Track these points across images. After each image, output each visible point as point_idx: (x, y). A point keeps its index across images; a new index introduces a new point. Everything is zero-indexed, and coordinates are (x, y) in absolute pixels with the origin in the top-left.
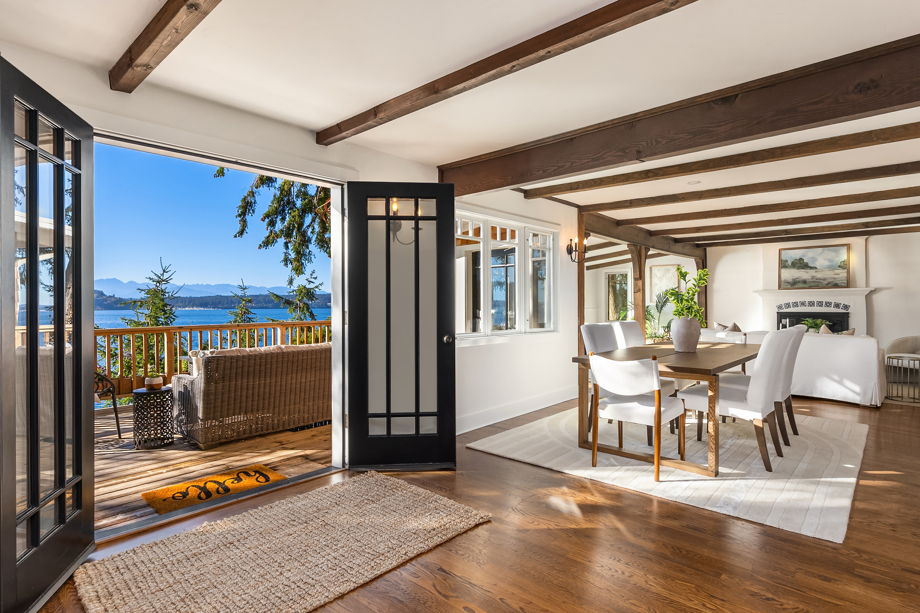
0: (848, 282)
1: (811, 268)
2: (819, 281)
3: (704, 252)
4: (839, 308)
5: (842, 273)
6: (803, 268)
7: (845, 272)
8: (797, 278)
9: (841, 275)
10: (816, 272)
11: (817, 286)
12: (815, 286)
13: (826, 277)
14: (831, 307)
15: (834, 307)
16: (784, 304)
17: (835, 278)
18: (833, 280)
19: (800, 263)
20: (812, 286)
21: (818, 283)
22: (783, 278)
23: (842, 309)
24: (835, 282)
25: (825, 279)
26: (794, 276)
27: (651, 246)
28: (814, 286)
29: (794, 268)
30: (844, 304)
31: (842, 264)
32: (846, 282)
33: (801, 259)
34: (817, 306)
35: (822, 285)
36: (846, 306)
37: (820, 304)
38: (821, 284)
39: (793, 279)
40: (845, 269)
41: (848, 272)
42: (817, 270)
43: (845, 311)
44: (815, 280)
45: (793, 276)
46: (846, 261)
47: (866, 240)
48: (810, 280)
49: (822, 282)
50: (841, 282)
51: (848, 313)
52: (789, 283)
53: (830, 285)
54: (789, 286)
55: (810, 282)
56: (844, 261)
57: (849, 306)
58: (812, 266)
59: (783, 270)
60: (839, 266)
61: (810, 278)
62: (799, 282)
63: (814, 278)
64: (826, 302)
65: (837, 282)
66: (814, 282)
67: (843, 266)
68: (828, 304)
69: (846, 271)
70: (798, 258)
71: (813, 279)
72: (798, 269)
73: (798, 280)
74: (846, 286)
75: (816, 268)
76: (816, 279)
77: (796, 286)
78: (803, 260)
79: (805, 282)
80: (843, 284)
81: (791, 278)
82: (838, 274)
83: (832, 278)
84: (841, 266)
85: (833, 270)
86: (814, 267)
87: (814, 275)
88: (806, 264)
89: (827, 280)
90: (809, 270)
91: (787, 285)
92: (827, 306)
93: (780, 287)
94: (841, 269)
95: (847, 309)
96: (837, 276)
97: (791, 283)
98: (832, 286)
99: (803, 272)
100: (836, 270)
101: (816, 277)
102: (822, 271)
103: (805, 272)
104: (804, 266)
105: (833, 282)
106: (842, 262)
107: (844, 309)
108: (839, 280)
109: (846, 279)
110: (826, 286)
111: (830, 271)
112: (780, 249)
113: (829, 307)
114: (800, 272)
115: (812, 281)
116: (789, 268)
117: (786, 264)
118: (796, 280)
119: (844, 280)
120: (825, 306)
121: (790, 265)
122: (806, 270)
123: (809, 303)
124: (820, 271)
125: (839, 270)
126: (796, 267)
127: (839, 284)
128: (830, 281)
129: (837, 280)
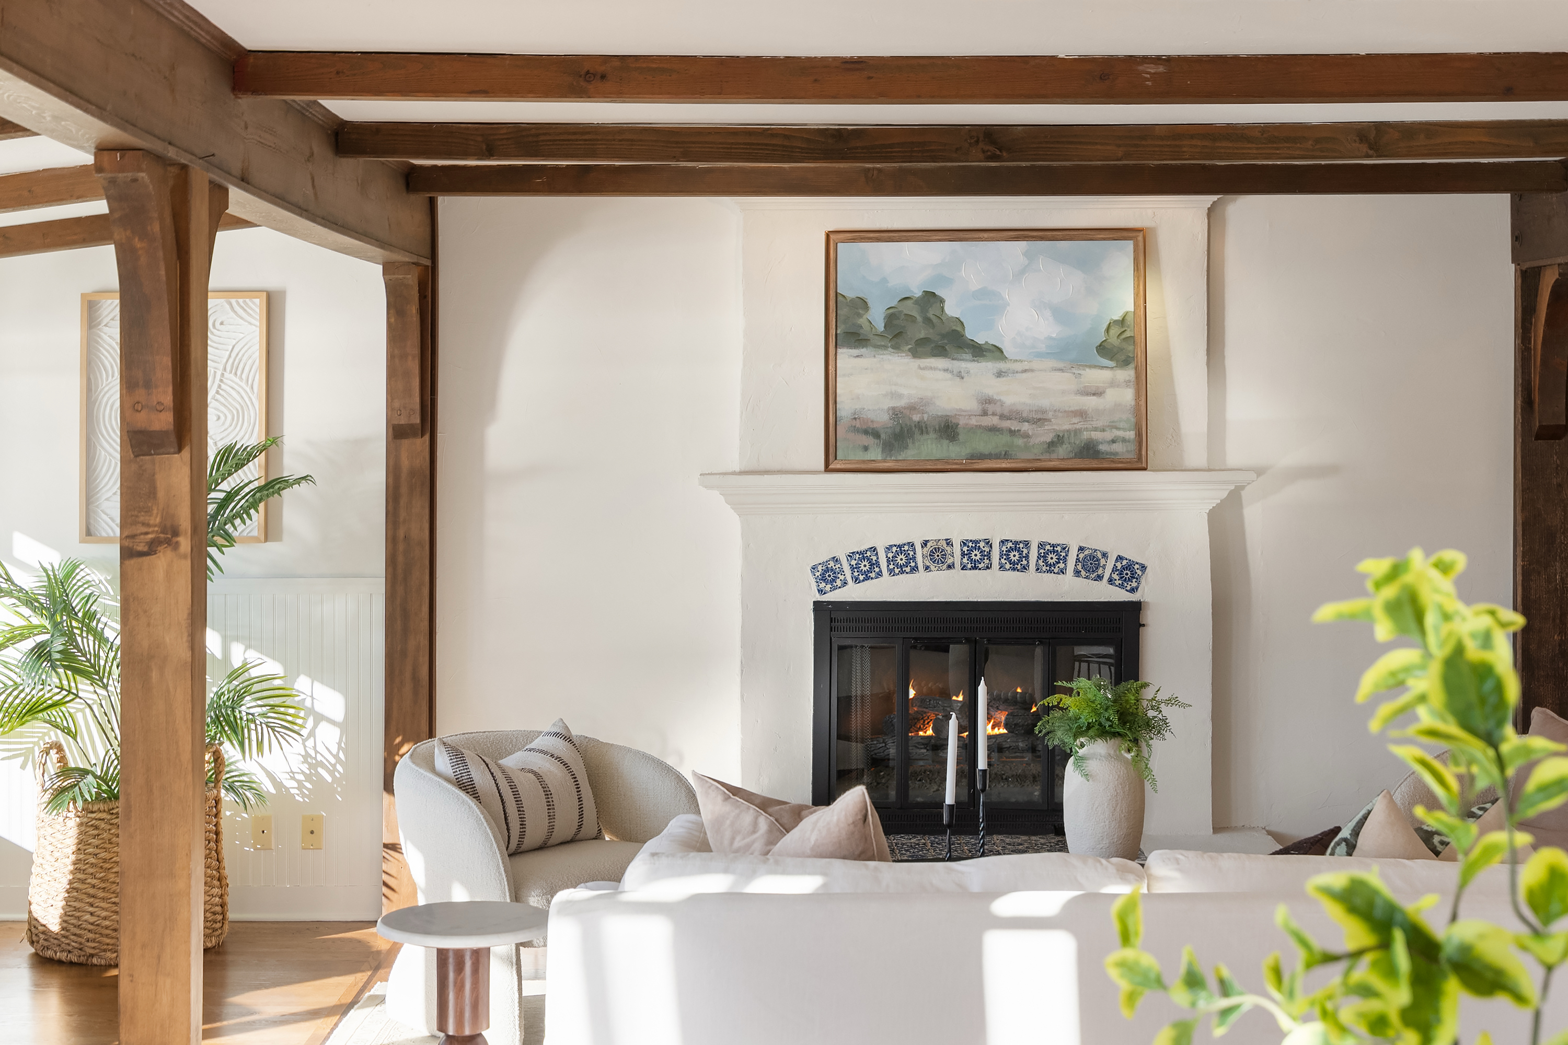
0: (1139, 434)
1: (979, 351)
2: (1014, 426)
3: (428, 221)
4: (1100, 578)
5: (1113, 384)
6: (940, 351)
7: (1127, 382)
8: (912, 408)
9: (1111, 398)
10: (1000, 374)
11: (1006, 456)
12: (997, 457)
13: (1045, 403)
14: (1062, 572)
15: (1077, 573)
16: (850, 556)
17: (1082, 414)
18: (1074, 423)
19: (928, 321)
20: (982, 457)
21: (1005, 439)
22: (846, 406)
23: (1111, 581)
24: (1086, 435)
25: (1039, 420)
26: (900, 396)
27: (237, 171)
28: (989, 457)
29: (897, 347)
30: (1120, 558)
31: (1114, 340)
32: (1131, 435)
33: (931, 298)
34: (1002, 567)
35: (1027, 450)
36: (1130, 566)
37: (1015, 556)
38: (1020, 442)
39: (896, 413)
40: (1125, 363)
41: (1141, 384)
42: (1002, 365)
43: (1119, 595)
44: (994, 421)
45: (894, 395)
46: (1130, 319)
47: (1211, 211)
48: (974, 421)
49: (1026, 436)
50: (1109, 435)
51: (1137, 607)
52: (876, 434)
53: (1062, 451)
54: (875, 454)
55: (973, 430)
56: (1122, 322)
57: (1143, 568)
58: (980, 340)
59: (846, 358)
60: (1103, 349)
61: (972, 405)
62: (922, 428)
63: (991, 409)
64: (1041, 545)
65: (1096, 435)
66: (993, 430)
67: (1121, 350)
68: (1052, 559)
69: (1127, 374)
70: (918, 294)
71: (985, 413)
72: (915, 354)
73: (916, 418)
74: (1132, 456)
75: (995, 352)
76: (1002, 417)
77: (910, 454)
78: (942, 301)
79: (950, 431)
80: (1118, 448)
81: (886, 407)
82: (1098, 393)
83: (1072, 412)
84: (1107, 348)
85: (1072, 367)
86: (991, 348)
87: (990, 394)
88: (954, 328)
89: (1049, 420)
90: (967, 360)
91: (866, 448)
92: (1048, 568)
93: (836, 459)
94: (1111, 364)
95: (1134, 584)
96: (1091, 402)
97: (883, 436)
98: (1072, 455)
99: (942, 372)
100: (1087, 370)
101: (998, 403)
102: (1025, 371)
103: (949, 376)
104: (943, 336)
105: (1077, 432)
106: (1113, 328)
107: (1119, 584)
108: (1099, 424)
109: (1133, 420)
110: (1046, 456)
111: (1061, 370)
112: (832, 236)
113: (1058, 573)
114: (928, 374)
115: (980, 427)
116: (877, 347)
117: (862, 321)
118: (910, 419)
119: (1121, 427)
120: (1038, 569)
121: (880, 326)
122: (953, 359)
123: (965, 549)
124: (1017, 372)
125: (1103, 367)
126: (907, 344)
127: (1103, 448)
128: (1064, 431)
129: (1095, 422)
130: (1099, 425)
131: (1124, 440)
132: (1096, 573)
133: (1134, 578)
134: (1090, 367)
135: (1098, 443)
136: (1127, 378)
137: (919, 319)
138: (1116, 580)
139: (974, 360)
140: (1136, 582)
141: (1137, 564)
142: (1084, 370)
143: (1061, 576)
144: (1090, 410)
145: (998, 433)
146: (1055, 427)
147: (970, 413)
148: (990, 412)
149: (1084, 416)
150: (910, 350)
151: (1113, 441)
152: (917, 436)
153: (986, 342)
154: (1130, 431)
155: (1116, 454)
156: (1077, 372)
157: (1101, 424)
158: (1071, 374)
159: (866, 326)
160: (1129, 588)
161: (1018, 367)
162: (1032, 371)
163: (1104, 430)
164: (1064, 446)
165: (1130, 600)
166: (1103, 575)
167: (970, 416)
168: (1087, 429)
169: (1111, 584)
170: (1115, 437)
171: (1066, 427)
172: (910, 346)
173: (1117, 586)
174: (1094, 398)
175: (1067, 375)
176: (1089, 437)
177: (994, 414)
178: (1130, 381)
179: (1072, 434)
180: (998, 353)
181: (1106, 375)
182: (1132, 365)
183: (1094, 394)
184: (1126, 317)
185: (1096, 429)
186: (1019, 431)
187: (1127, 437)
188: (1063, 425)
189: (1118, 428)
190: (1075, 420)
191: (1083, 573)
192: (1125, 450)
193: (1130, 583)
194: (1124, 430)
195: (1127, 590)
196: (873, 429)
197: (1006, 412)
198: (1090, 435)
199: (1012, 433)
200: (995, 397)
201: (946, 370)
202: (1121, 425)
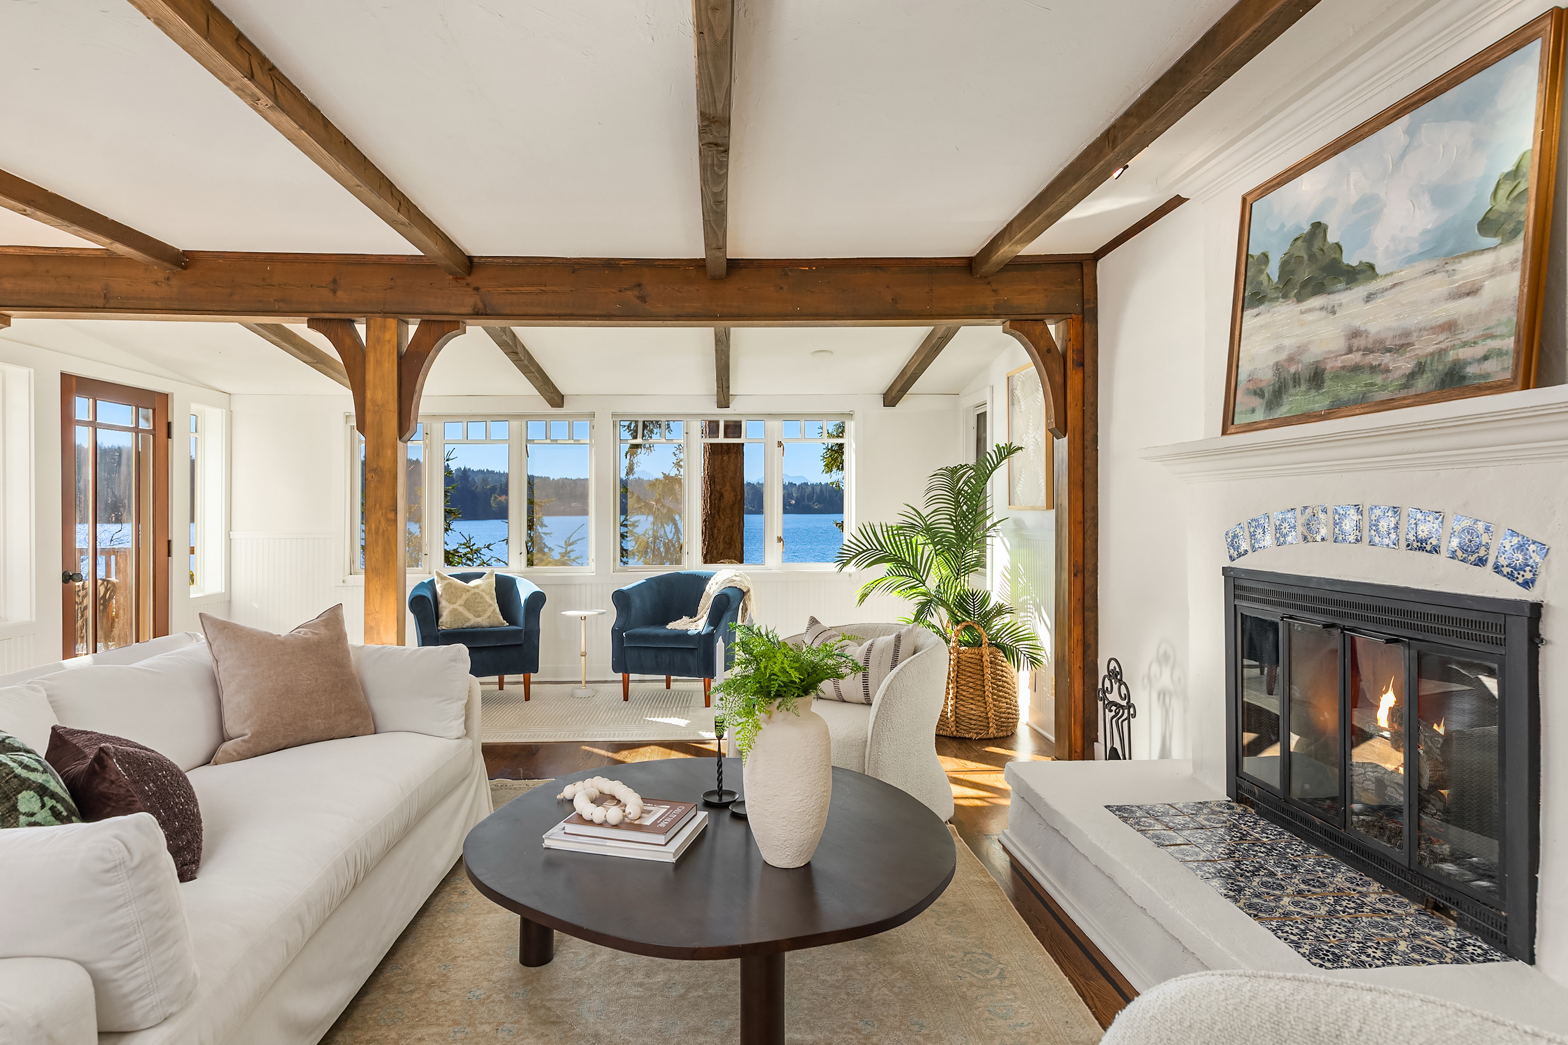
1: (1352, 276)
2: (1375, 359)
4: (1480, 561)
5: (1494, 272)
6: (1320, 288)
7: (1513, 263)
8: (1291, 359)
9: (1490, 289)
10: (1369, 298)
11: (1364, 399)
12: (1358, 399)
13: (1413, 321)
14: (1436, 550)
15: (1454, 554)
16: (1249, 524)
17: (1450, 327)
18: (1442, 340)
19: (1313, 257)
20: (1342, 404)
21: (1366, 378)
22: (1243, 368)
23: (1500, 568)
24: (1452, 356)
26: (1283, 348)
28: (1346, 403)
29: (1285, 296)
30: (1513, 533)
31: (1503, 205)
32: (1510, 343)
33: (1318, 228)
35: (1384, 387)
36: (1528, 545)
37: (1384, 527)
38: (1378, 379)
39: (1278, 367)
40: (1514, 233)
42: (1373, 286)
43: (1510, 591)
44: (1355, 358)
45: (1278, 349)
46: (1527, 162)
48: (1339, 364)
49: (1388, 371)
50: (1479, 350)
51: (1536, 610)
52: (1262, 394)
53: (1421, 385)
54: (1259, 415)
55: (1338, 372)
56: (1515, 174)
57: (1545, 550)
59: (1250, 319)
60: (1484, 224)
61: (1340, 344)
62: (1296, 380)
63: (1356, 343)
64: (1410, 513)
65: (1464, 353)
66: (1356, 369)
67: (1510, 215)
68: (1424, 532)
69: (1514, 250)
70: (1307, 228)
71: (1350, 351)
72: (1299, 298)
73: (1292, 370)
74: (1508, 375)
75: (1368, 271)
76: (1368, 351)
77: (1282, 411)
78: (1327, 229)
79: (1316, 377)
80: (1491, 366)
81: (1272, 364)
82: (1472, 291)
83: (1440, 326)
84: (1492, 220)
85: (1446, 263)
86: (1364, 268)
87: (1357, 325)
88: (1333, 256)
89: (1412, 344)
90: (1339, 291)
91: (1253, 411)
92: (1419, 544)
93: (1233, 424)
94: (1494, 241)
95: (1529, 576)
96: (1465, 305)
97: (1267, 395)
98: (1433, 386)
99: (1318, 312)
100: (1464, 261)
101: (1364, 335)
102: (1394, 286)
103: (1323, 313)
104: (1324, 269)
105: (1442, 352)
106: (1502, 186)
107: (1508, 573)
108: (1468, 336)
109: (1515, 319)
110: (1403, 393)
111: (1434, 272)
112: (1248, 199)
113: (1430, 552)
114: (1309, 317)
115: (1343, 368)
116: (1272, 300)
117: (1263, 278)
118: (1289, 371)
119: (1498, 333)
120: (1408, 546)
121: (1275, 278)
122: (1329, 294)
123: (1337, 517)
124: (1386, 290)
125: (1483, 251)
126: (1293, 289)
127: (1471, 370)
128: (1426, 356)
129: (1464, 335)
130: (1470, 338)
131: (1500, 353)
132: (1476, 555)
133: (1528, 565)
134: (1467, 255)
135: (1466, 363)
136: (1514, 257)
137: (1306, 257)
138: (1503, 566)
139: (1347, 289)
140: (1530, 571)
141: (1534, 543)
142: (1460, 262)
143: (1435, 555)
144: (1461, 319)
145: (1358, 372)
146: (1417, 352)
147: (1337, 354)
148: (1354, 349)
149: (1453, 330)
150: (1295, 296)
151: (1486, 358)
152: (1292, 391)
153: (1361, 262)
154: (1509, 337)
155: (1487, 376)
156: (1449, 268)
157: (1473, 336)
158: (1443, 274)
159: (1265, 283)
160: (1521, 580)
161: (1387, 283)
162: (1401, 283)
163: (1475, 343)
164: (1425, 376)
165: (1523, 599)
166: (1487, 558)
167: (1336, 357)
168: (1453, 347)
169: (1497, 572)
170: (1489, 350)
171: (1431, 349)
172: (1295, 291)
173: (1505, 576)
174: (1468, 299)
175: (1438, 276)
176: (1455, 357)
177: (1358, 350)
178: (1516, 261)
179: (1436, 357)
180: (1370, 273)
181: (1487, 260)
182: (1522, 235)
183: (1468, 294)
184: (1522, 163)
185: (1465, 344)
186: (1380, 365)
187: (1505, 348)
188: (1425, 347)
189: (1493, 337)
190: (1442, 337)
191: (1459, 553)
192: (1500, 368)
193: (1522, 573)
194: (1502, 336)
195: (1518, 583)
196: (1261, 389)
197: (1370, 346)
198: (1457, 355)
199: (1373, 369)
200: (1362, 328)
201: (1322, 309)
202: (1498, 331)
